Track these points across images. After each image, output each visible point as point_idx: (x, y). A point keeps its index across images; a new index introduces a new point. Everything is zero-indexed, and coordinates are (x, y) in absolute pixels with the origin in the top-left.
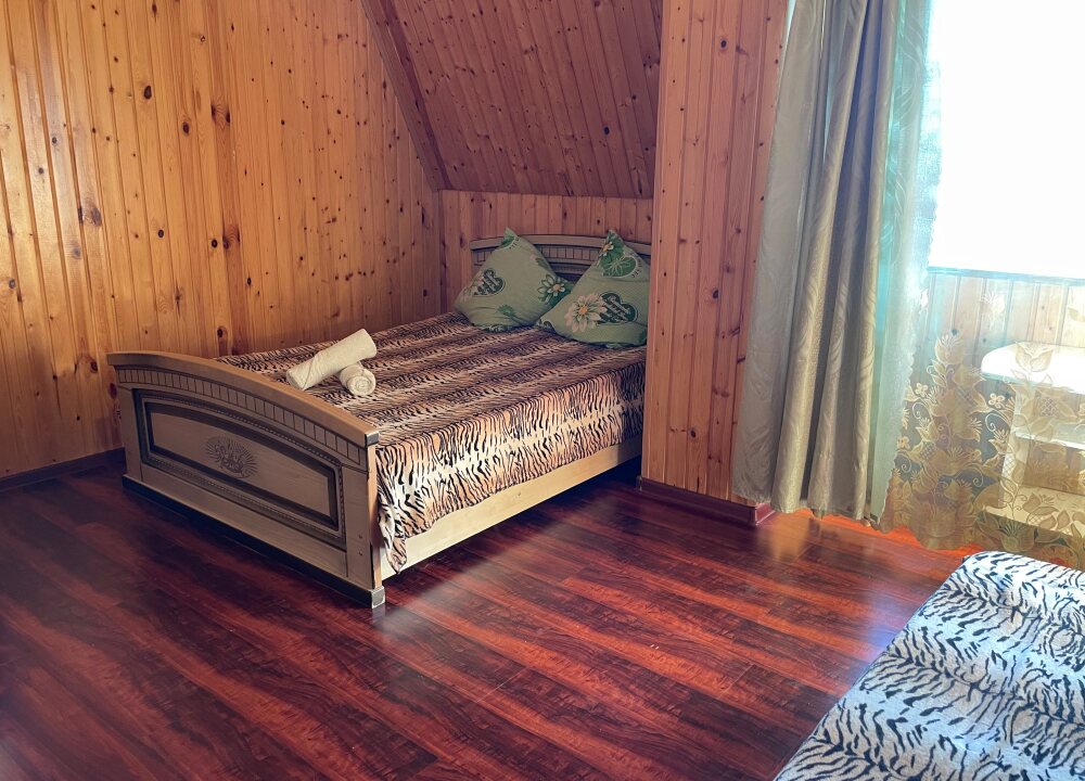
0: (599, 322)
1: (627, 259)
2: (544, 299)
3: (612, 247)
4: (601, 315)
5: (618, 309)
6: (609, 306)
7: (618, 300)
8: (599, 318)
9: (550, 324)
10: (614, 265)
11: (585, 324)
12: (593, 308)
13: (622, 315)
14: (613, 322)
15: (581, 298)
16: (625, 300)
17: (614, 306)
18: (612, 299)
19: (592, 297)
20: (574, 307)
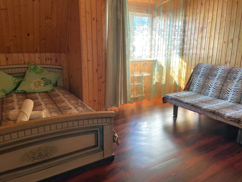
0: (44, 86)
1: (40, 69)
2: (14, 84)
3: (34, 66)
4: (44, 84)
5: (47, 81)
6: (45, 81)
7: (46, 79)
8: (44, 85)
9: (23, 90)
10: (38, 71)
11: (40, 87)
12: (40, 83)
13: (49, 83)
14: (48, 85)
15: (34, 81)
16: (48, 79)
17: (46, 81)
18: (44, 79)
19: (37, 80)
20: (32, 84)
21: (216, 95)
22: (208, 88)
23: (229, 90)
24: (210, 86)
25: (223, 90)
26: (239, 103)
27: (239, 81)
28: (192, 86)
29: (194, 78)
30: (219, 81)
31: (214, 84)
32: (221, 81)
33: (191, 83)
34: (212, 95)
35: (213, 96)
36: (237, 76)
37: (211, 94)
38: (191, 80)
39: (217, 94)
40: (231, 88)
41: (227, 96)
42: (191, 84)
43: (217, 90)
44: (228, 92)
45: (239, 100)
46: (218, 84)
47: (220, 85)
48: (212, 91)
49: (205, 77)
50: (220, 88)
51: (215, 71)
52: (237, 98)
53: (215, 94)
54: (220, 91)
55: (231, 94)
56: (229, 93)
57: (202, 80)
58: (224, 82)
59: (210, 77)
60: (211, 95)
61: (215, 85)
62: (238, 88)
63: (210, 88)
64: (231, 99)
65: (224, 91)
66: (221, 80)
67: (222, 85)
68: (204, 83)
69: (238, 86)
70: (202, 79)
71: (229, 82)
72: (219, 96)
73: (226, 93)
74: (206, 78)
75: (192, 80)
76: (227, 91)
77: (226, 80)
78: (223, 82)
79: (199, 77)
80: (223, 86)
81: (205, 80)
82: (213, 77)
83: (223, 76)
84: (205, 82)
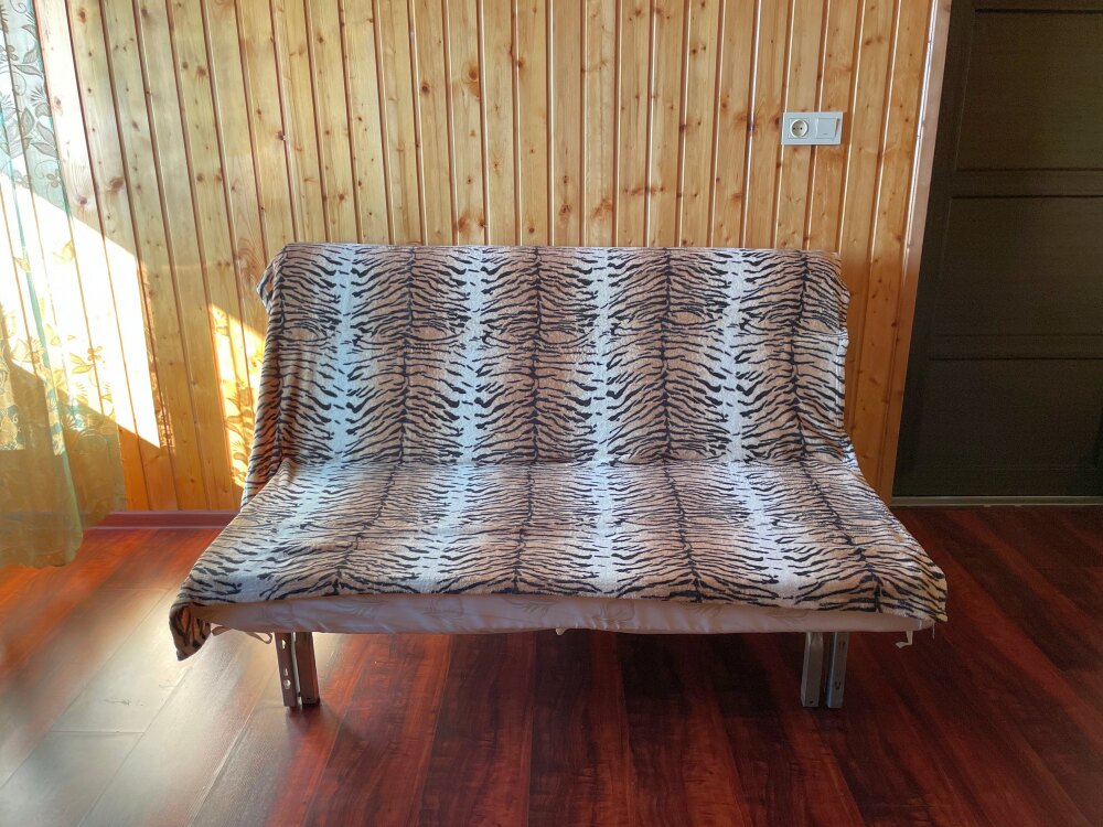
21: (512, 444)
22: (441, 412)
23: (584, 396)
24: (455, 397)
25: (546, 400)
26: (663, 456)
27: (617, 331)
28: (310, 424)
29: (307, 356)
30: (496, 351)
31: (469, 376)
32: (513, 349)
33: (293, 398)
34: (488, 451)
35: (499, 457)
36: (592, 302)
37: (477, 447)
38: (288, 380)
39: (518, 433)
40: (588, 381)
41: (583, 431)
42: (302, 410)
43: (506, 410)
44: (584, 410)
45: (659, 443)
46: (496, 369)
47: (519, 377)
48: (479, 426)
49: (387, 340)
50: (519, 396)
51: (440, 286)
52: (646, 430)
53: (501, 437)
54: (530, 410)
55: (598, 414)
56: (587, 416)
57: (375, 367)
58: (529, 349)
59: (428, 333)
60: (482, 451)
61: (483, 381)
62: (630, 369)
63: (453, 411)
64: (611, 448)
65: (553, 405)
66: (510, 339)
67: (528, 371)
68: (399, 379)
69: (625, 358)
70: (368, 354)
71: (565, 345)
72: (536, 448)
73: (572, 414)
74: (400, 343)
75: (296, 376)
76: (574, 404)
77: (544, 336)
78: (529, 354)
79: (343, 350)
80: (533, 375)
81: (399, 361)
82: (450, 333)
83: (510, 311)
84: (404, 374)
